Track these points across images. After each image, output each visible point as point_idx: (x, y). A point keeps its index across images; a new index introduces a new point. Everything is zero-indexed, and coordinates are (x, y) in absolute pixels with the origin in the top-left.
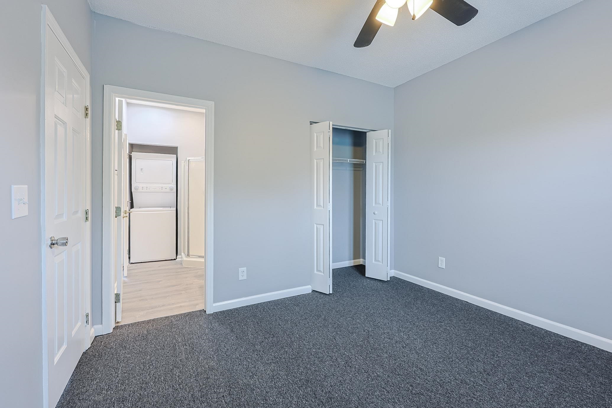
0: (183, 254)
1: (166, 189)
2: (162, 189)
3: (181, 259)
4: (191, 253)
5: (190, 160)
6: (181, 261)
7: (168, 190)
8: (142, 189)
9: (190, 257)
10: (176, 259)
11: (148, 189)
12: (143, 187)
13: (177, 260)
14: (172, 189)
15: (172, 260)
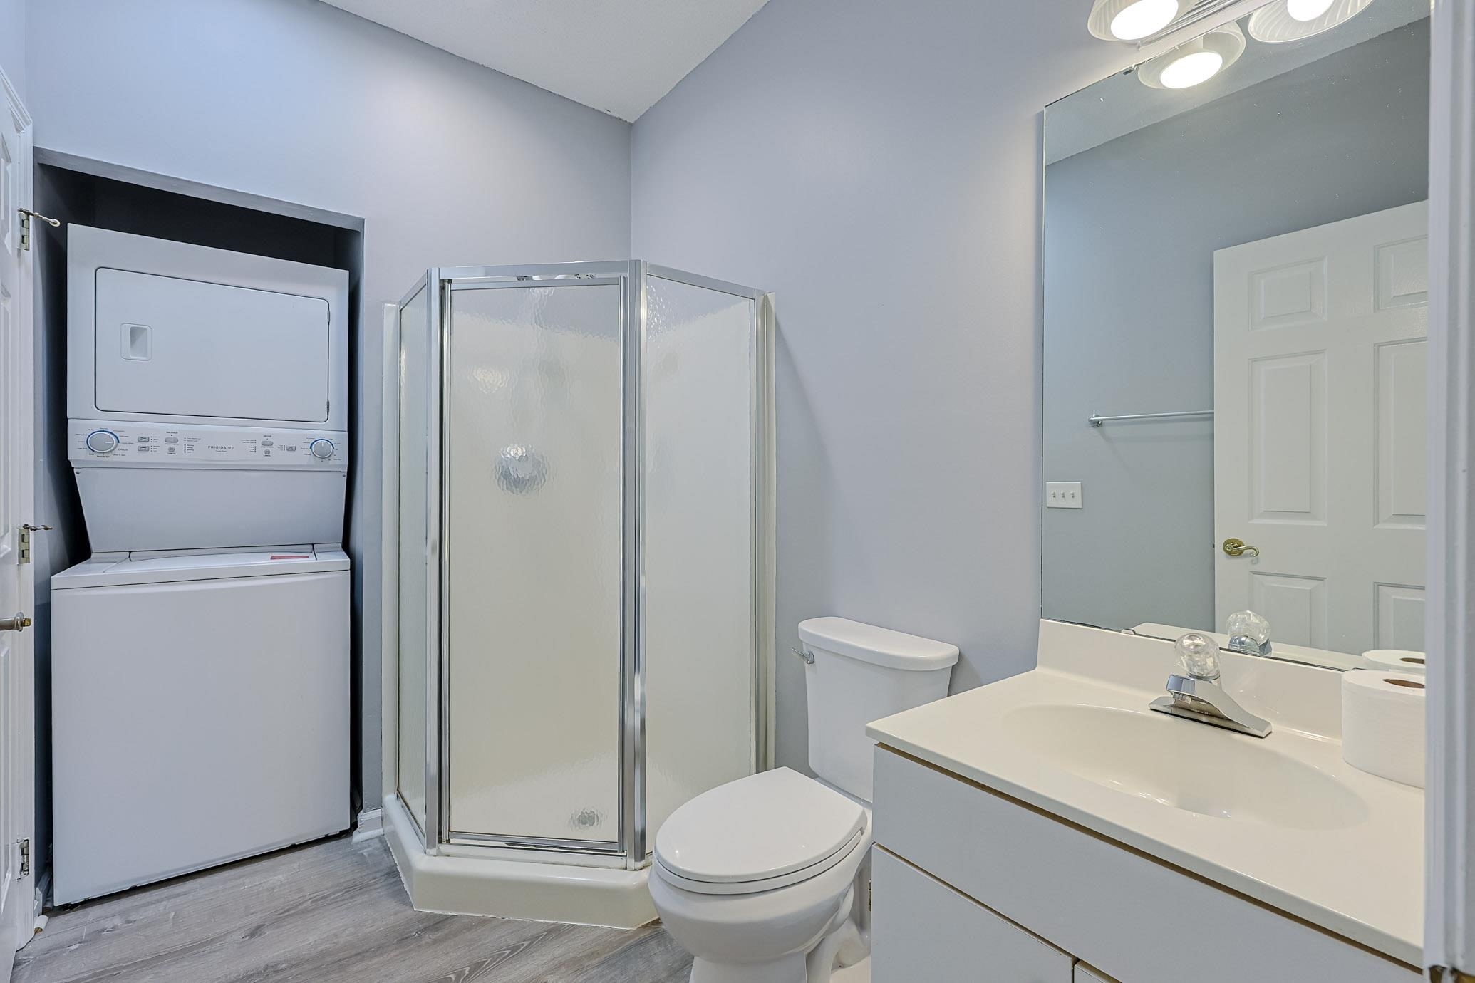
0: (389, 799)
1: (291, 449)
2: (267, 453)
3: (380, 831)
4: (457, 821)
5: (450, 281)
6: (381, 839)
7: (302, 458)
8: (143, 449)
9: (452, 844)
10: (354, 826)
11: (179, 448)
12: (143, 439)
13: (357, 837)
14: (320, 451)
15: (328, 838)
